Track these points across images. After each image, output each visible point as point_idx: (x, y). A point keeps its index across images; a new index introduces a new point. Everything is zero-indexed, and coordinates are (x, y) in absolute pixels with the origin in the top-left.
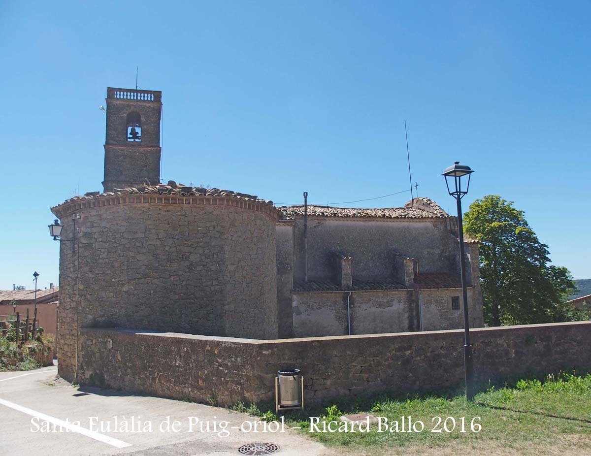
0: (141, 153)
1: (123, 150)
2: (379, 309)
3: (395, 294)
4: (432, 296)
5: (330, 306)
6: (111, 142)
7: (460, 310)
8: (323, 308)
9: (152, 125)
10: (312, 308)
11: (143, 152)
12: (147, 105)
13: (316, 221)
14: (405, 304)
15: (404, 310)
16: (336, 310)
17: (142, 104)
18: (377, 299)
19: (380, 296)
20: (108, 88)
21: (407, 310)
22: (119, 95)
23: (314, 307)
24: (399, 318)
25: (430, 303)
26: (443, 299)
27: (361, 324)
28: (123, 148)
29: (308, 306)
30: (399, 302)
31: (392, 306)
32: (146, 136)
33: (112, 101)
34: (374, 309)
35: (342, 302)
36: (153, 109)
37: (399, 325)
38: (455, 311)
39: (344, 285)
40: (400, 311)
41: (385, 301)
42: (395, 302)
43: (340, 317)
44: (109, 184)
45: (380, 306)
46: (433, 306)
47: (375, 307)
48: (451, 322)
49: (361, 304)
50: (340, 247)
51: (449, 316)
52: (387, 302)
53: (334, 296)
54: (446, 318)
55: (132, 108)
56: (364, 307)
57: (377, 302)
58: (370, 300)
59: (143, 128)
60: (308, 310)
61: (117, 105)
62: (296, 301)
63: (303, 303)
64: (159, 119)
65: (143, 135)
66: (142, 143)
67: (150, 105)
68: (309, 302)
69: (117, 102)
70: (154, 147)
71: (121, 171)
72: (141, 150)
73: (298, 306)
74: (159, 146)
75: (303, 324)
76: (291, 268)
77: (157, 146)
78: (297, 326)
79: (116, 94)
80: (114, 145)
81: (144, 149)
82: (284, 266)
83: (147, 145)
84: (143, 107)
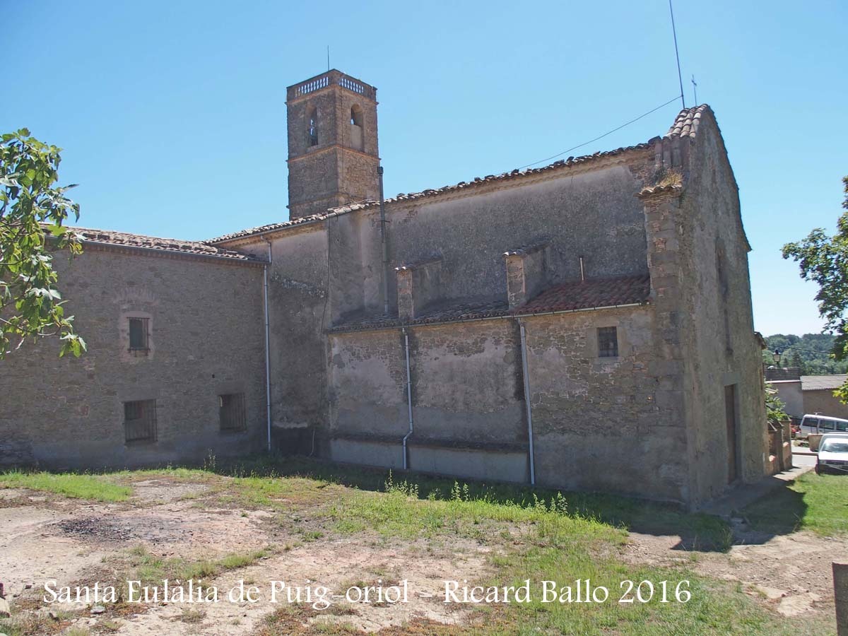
0: (319, 159)
1: (303, 161)
2: (460, 358)
3: (489, 328)
4: (551, 327)
5: (383, 353)
6: (293, 154)
7: (619, 358)
8: (373, 358)
9: (329, 117)
10: (359, 357)
11: (321, 157)
12: (321, 93)
13: (407, 211)
14: (507, 347)
15: (505, 359)
16: (391, 361)
17: (318, 94)
18: (455, 339)
19: (461, 333)
20: (287, 88)
21: (512, 358)
22: (305, 90)
23: (361, 356)
24: (496, 374)
25: (547, 343)
26: (578, 335)
27: (430, 385)
28: (302, 159)
29: (354, 354)
30: (497, 342)
31: (483, 351)
32: (323, 135)
33: (291, 104)
34: (450, 358)
35: (400, 346)
36: (328, 96)
37: (498, 389)
38: (606, 361)
39: (402, 316)
40: (500, 361)
41: (470, 341)
42: (488, 344)
43: (397, 372)
45: (461, 350)
46: (552, 350)
47: (453, 354)
48: (597, 385)
49: (430, 348)
50: (443, 249)
51: (591, 372)
52: (475, 343)
53: (387, 337)
54: (584, 377)
55: (309, 103)
56: (434, 353)
57: (455, 344)
58: (443, 342)
59: (319, 125)
60: (352, 360)
61: (295, 106)
62: (337, 346)
63: (347, 349)
64: (335, 107)
65: (319, 134)
66: (319, 146)
67: (325, 92)
68: (354, 348)
69: (295, 103)
70: (330, 146)
71: (302, 188)
72: (319, 155)
73: (339, 355)
74: (335, 144)
75: (347, 382)
76: (327, 296)
77: (333, 145)
78: (339, 385)
79: (294, 93)
80: (294, 157)
81: (322, 152)
82: (316, 293)
83: (324, 148)
84: (319, 98)
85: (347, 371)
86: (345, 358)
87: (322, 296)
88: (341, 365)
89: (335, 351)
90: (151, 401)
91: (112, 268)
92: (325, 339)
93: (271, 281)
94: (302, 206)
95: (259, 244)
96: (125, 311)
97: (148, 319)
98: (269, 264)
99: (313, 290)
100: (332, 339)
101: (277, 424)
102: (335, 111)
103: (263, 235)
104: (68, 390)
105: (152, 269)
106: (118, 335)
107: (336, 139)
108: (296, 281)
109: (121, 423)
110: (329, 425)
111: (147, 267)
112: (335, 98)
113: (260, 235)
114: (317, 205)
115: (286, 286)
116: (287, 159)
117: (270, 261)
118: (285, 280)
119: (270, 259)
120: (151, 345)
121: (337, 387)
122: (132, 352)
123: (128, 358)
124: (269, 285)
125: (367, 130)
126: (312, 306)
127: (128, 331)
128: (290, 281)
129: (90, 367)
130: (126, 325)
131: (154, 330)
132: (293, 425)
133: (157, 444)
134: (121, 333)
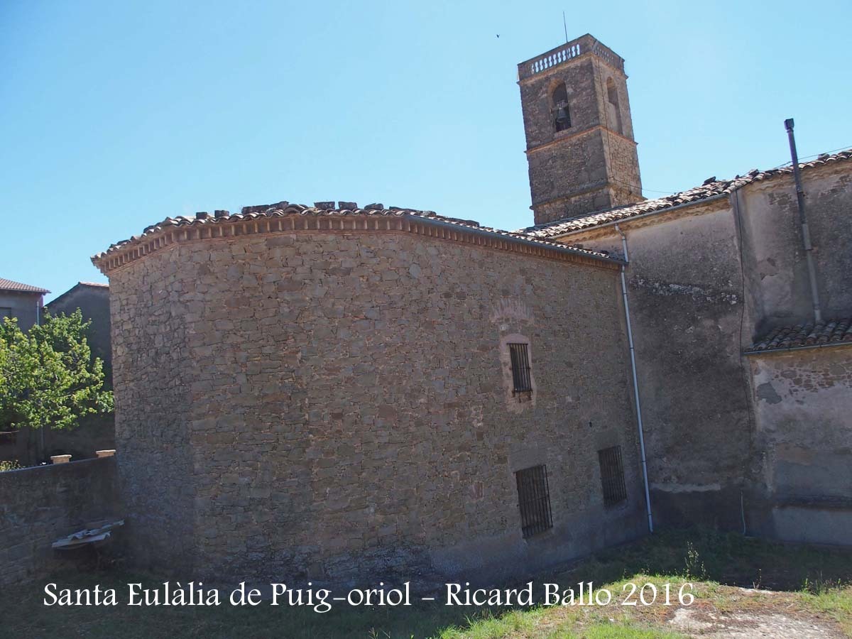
0: (575, 145)
1: (549, 150)
6: (534, 143)
8: (838, 385)
9: (584, 93)
10: (809, 386)
11: (578, 142)
12: (572, 65)
17: (566, 67)
20: (518, 65)
22: (537, 67)
23: (814, 384)
28: (548, 147)
29: (798, 382)
32: (578, 116)
33: (526, 83)
36: (582, 67)
44: (540, 208)
55: (553, 79)
59: (571, 104)
60: (796, 390)
61: (533, 85)
62: (762, 372)
63: (782, 374)
64: (593, 80)
65: (572, 115)
66: (574, 129)
67: (578, 63)
68: (798, 372)
69: (530, 82)
70: (591, 127)
71: (552, 183)
72: (574, 140)
73: (769, 384)
74: (599, 124)
75: (787, 423)
76: (741, 301)
77: (595, 126)
78: (772, 428)
79: (530, 70)
80: (536, 147)
81: (578, 136)
82: (722, 299)
83: (581, 130)
84: (568, 71)
85: (787, 406)
86: (782, 387)
87: (734, 302)
88: (774, 398)
89: (759, 379)
90: (540, 468)
91: (485, 270)
92: (746, 362)
93: (632, 286)
94: (553, 205)
95: (603, 239)
96: (504, 333)
97: (527, 344)
98: (626, 265)
99: (713, 295)
100: (754, 362)
101: (659, 486)
102: (594, 83)
103: (618, 224)
104: (460, 459)
105: (523, 272)
106: (501, 369)
107: (598, 117)
108: (678, 284)
109: (516, 504)
110: (766, 487)
111: (518, 269)
112: (592, 68)
113: (614, 225)
114: (575, 201)
115: (661, 292)
116: (526, 150)
117: (627, 261)
118: (657, 285)
119: (626, 258)
120: (533, 385)
121: (769, 431)
122: (517, 395)
123: (514, 405)
124: (629, 292)
125: (622, 108)
126: (715, 316)
127: (510, 364)
128: (667, 285)
129: (479, 422)
130: (506, 356)
131: (534, 361)
132: (689, 488)
133: (553, 531)
134: (503, 367)
